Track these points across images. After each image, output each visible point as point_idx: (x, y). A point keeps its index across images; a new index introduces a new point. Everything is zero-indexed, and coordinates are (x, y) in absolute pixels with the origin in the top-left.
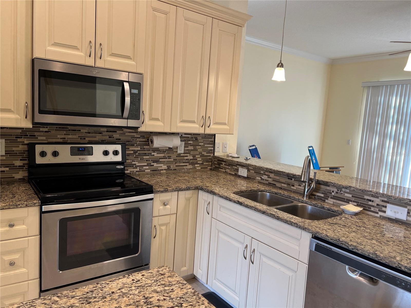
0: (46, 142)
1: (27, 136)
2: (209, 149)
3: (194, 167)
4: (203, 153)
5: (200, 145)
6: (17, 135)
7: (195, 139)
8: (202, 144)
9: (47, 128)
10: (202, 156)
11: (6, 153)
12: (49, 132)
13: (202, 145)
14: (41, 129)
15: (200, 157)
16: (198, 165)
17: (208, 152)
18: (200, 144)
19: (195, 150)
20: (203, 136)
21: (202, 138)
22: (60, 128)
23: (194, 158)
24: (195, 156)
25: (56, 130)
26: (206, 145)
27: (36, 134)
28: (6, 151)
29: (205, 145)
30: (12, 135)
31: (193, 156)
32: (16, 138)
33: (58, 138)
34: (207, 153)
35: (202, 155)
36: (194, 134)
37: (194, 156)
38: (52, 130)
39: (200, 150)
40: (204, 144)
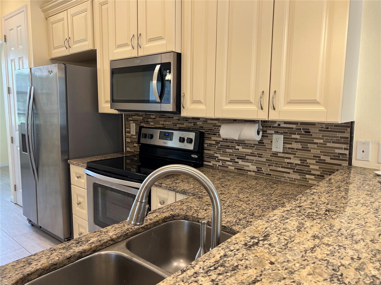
0: (154, 127)
1: (145, 121)
2: (337, 151)
3: (303, 178)
4: (322, 157)
5: (317, 143)
6: (140, 121)
7: (305, 132)
8: (322, 141)
9: (154, 115)
10: (320, 162)
11: (136, 134)
12: (155, 118)
13: (320, 143)
14: (152, 117)
15: (315, 163)
16: (313, 177)
17: (334, 156)
18: (316, 141)
19: (305, 149)
20: (322, 128)
21: (320, 130)
22: (161, 115)
23: (303, 163)
24: (306, 161)
25: (159, 117)
26: (328, 145)
27: (149, 120)
28: (136, 132)
29: (326, 144)
30: (138, 121)
31: (300, 160)
32: (140, 123)
33: (160, 124)
34: (331, 159)
35: (320, 160)
36: (303, 123)
37: (303, 160)
38: (157, 117)
39: (317, 152)
40: (324, 141)
